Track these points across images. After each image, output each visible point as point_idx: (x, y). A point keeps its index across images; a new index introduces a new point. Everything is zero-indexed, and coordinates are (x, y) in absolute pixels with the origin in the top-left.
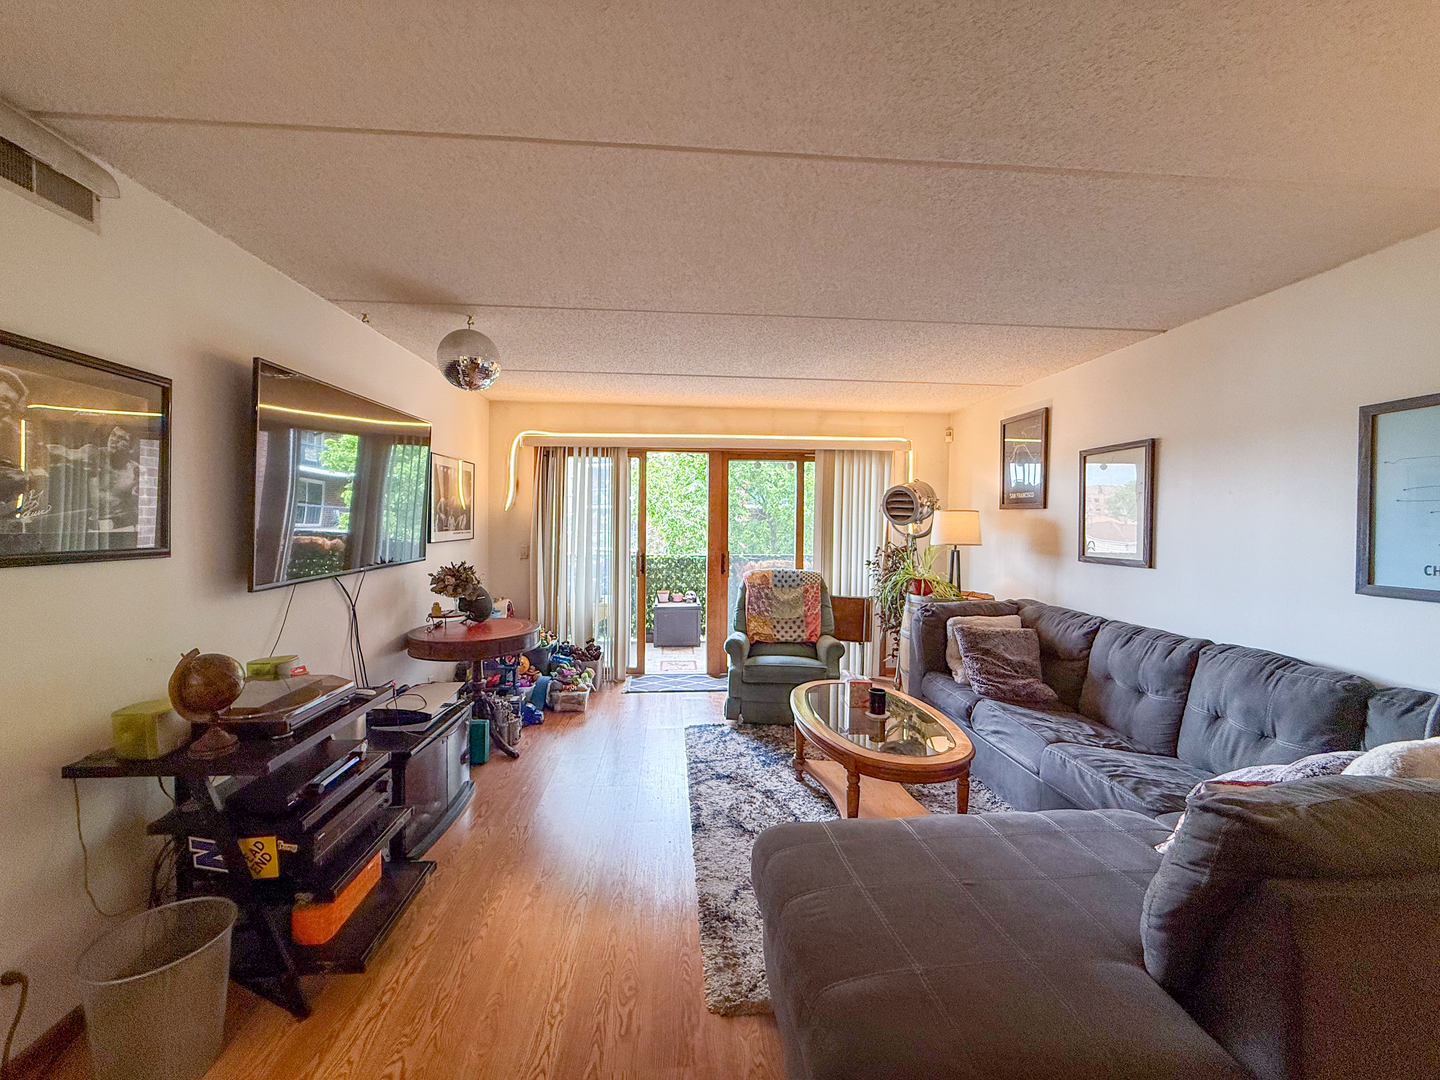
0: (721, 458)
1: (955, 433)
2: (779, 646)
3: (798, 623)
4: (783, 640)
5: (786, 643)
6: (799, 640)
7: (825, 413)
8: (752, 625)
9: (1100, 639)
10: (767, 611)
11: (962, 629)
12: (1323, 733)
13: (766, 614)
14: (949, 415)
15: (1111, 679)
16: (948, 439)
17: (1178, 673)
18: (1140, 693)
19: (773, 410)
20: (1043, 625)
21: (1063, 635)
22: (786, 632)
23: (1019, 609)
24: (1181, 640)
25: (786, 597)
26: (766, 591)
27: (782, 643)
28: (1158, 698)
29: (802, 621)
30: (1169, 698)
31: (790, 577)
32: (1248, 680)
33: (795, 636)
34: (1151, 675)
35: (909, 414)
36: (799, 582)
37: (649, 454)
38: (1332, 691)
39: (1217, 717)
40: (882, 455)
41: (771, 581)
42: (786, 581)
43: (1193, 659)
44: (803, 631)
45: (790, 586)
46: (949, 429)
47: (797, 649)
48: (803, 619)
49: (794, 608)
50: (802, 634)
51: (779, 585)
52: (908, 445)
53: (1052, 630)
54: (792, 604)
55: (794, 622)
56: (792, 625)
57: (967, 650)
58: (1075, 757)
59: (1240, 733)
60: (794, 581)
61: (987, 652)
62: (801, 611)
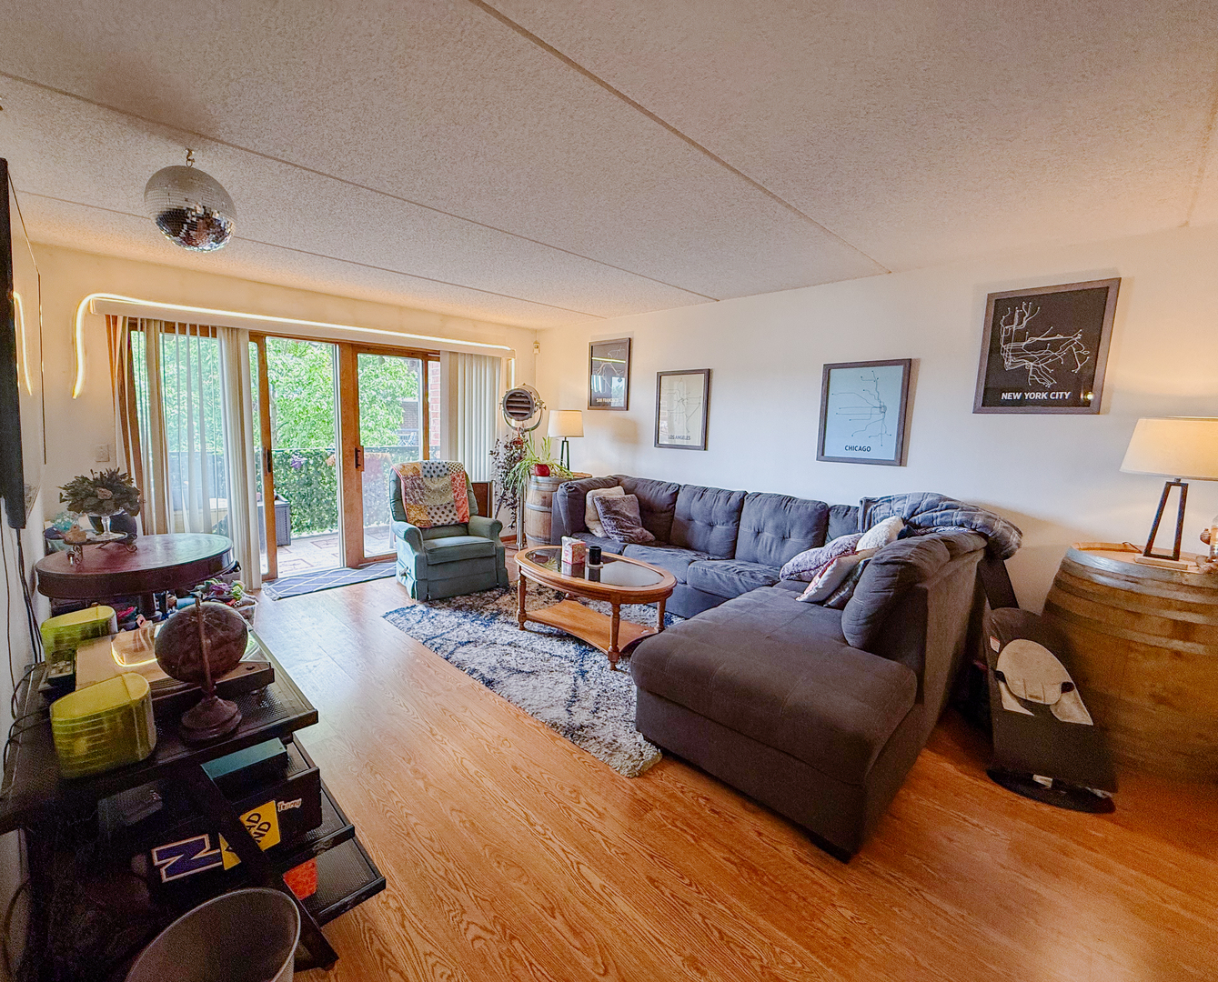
0: (351, 350)
1: (541, 347)
2: (436, 530)
3: (449, 507)
4: (440, 524)
5: (443, 526)
6: (453, 523)
7: (446, 317)
8: (412, 514)
9: (681, 498)
10: (420, 499)
11: (600, 499)
12: (813, 531)
13: (421, 503)
14: (535, 331)
15: (693, 520)
16: (536, 351)
17: (733, 512)
18: (711, 525)
19: (401, 308)
20: (640, 491)
21: (656, 496)
22: (440, 517)
23: (619, 482)
24: (732, 493)
25: (436, 486)
26: (418, 481)
27: (439, 527)
28: (724, 527)
29: (453, 506)
30: (730, 526)
31: (437, 467)
32: (776, 509)
33: (449, 519)
34: (720, 514)
35: (509, 326)
36: (446, 472)
37: (268, 340)
38: (816, 510)
39: (759, 532)
40: (495, 361)
41: (421, 472)
42: (434, 472)
43: (742, 501)
44: (455, 514)
45: (438, 476)
46: (536, 342)
47: (452, 530)
48: (453, 503)
49: (443, 494)
50: (454, 517)
51: (429, 475)
52: (512, 353)
53: (649, 494)
54: (442, 492)
55: (445, 507)
56: (444, 510)
57: (605, 513)
58: (712, 568)
59: (773, 539)
60: (441, 471)
61: (616, 513)
62: (451, 497)
